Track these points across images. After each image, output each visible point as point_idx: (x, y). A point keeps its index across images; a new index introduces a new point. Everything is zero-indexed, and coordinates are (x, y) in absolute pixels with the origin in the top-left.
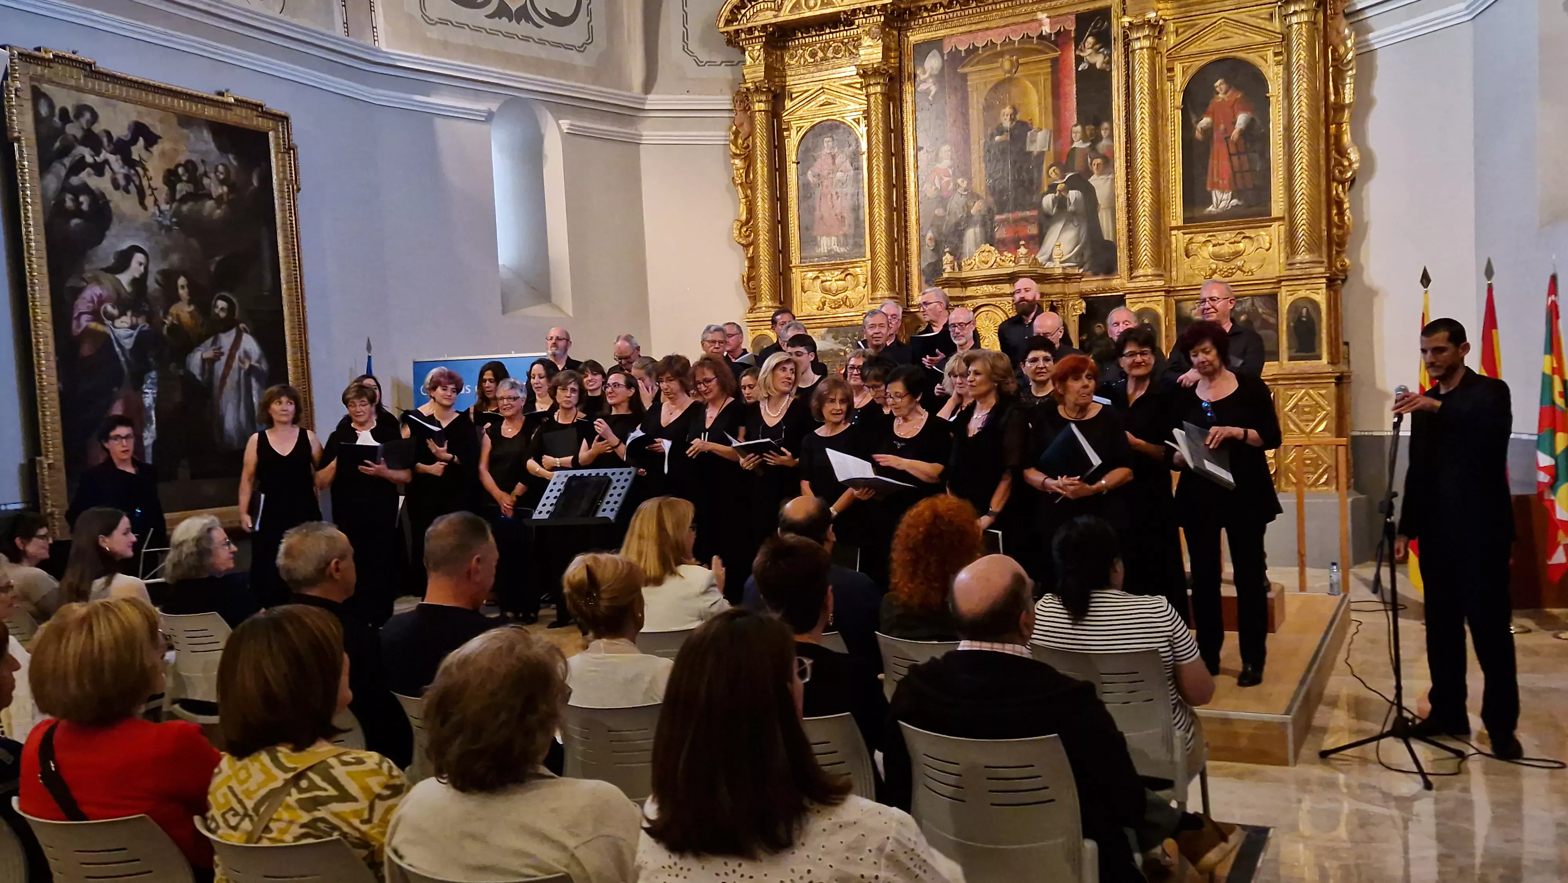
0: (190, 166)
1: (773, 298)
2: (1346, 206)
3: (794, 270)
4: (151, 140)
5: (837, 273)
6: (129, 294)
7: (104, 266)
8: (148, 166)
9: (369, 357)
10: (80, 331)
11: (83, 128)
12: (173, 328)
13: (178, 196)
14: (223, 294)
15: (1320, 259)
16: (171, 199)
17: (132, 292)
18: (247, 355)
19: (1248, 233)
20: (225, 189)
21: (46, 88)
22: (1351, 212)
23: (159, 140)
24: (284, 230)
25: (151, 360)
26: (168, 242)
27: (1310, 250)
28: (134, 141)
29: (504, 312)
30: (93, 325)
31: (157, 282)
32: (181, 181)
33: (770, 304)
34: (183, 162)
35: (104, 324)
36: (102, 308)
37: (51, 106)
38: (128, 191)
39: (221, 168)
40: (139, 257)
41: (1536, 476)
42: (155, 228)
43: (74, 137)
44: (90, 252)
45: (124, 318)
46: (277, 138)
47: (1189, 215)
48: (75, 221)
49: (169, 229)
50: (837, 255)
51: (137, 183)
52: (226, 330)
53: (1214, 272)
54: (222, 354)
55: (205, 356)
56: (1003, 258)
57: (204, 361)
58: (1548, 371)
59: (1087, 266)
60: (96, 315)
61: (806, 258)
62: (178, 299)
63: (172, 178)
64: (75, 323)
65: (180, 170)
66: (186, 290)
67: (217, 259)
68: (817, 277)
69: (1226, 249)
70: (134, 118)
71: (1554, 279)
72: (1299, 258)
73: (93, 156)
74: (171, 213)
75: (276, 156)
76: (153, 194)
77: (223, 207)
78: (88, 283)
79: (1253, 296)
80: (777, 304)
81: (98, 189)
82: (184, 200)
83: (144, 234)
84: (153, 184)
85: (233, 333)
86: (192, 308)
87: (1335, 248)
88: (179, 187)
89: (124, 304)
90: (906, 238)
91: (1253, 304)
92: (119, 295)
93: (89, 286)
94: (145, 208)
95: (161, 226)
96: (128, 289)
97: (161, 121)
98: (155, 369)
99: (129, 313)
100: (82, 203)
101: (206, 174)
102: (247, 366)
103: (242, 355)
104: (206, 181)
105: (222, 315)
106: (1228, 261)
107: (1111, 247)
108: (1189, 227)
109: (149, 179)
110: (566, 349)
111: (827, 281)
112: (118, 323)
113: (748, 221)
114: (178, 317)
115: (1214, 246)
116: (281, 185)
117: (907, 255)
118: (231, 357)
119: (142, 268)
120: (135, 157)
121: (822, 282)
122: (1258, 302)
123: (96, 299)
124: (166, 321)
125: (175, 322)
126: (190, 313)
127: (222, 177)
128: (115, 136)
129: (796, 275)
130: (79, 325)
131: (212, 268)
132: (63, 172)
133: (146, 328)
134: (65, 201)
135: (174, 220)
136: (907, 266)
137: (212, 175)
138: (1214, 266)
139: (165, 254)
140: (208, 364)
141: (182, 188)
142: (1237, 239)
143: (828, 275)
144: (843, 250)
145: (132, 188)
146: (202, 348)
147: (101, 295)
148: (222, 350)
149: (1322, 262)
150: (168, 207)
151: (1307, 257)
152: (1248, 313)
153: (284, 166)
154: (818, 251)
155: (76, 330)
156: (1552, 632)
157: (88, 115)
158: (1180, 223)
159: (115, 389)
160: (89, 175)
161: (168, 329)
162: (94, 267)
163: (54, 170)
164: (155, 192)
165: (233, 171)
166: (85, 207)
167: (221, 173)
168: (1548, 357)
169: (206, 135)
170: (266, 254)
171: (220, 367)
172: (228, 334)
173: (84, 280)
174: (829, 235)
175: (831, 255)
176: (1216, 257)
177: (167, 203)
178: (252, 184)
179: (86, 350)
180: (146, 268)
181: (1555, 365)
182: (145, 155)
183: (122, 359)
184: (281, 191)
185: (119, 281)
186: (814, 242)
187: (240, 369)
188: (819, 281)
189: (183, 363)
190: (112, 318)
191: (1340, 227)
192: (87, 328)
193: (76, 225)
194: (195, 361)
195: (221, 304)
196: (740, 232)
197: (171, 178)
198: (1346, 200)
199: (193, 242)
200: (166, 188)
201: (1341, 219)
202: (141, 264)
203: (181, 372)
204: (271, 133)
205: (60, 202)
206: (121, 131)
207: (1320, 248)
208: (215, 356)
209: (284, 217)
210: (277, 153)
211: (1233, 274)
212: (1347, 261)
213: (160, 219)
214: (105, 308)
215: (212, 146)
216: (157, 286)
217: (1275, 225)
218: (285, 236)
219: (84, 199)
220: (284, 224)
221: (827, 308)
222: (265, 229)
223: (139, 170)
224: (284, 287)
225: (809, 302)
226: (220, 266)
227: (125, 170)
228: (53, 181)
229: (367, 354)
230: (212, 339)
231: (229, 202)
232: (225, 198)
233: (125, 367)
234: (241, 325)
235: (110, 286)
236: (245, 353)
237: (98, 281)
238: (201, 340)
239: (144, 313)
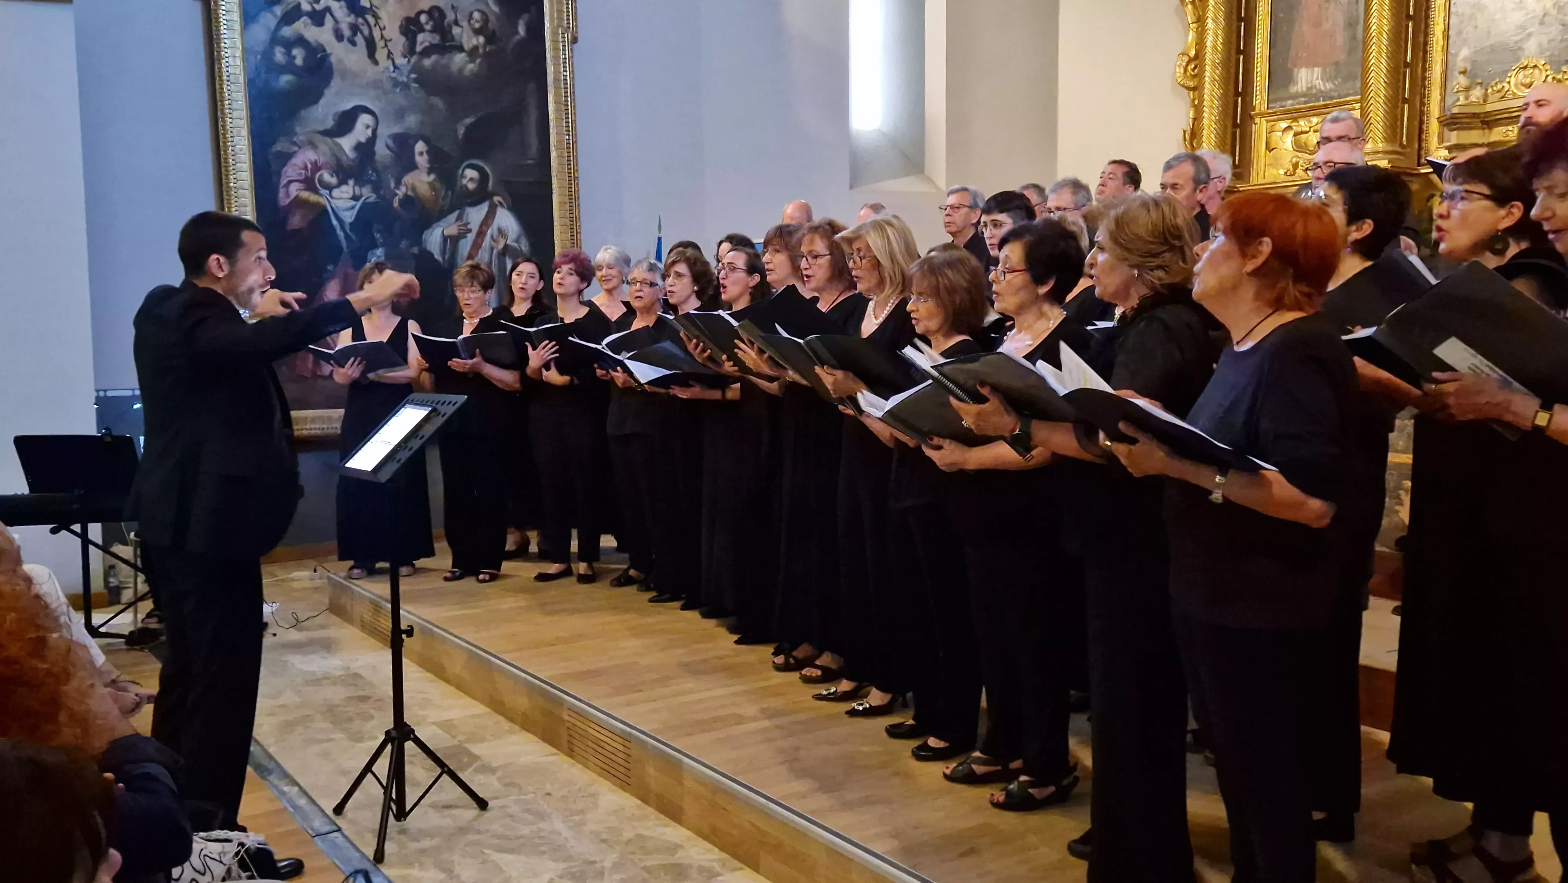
3: (1257, 120)
6: (353, 160)
7: (321, 128)
8: (382, 14)
9: (660, 239)
10: (287, 201)
12: (407, 201)
13: (419, 48)
14: (474, 162)
16: (410, 50)
17: (357, 158)
18: (501, 233)
20: (481, 39)
24: (557, 88)
25: (378, 236)
26: (402, 101)
29: (851, 187)
30: (305, 195)
31: (388, 147)
32: (422, 30)
34: (426, 9)
35: (321, 195)
36: (318, 175)
38: (353, 43)
39: (476, 15)
40: (365, 119)
42: (388, 85)
44: (303, 114)
45: (344, 188)
48: (286, 78)
49: (405, 86)
50: (1326, 95)
51: (366, 32)
52: (475, 203)
54: (470, 231)
55: (446, 233)
56: (1559, 76)
57: (445, 238)
60: (309, 184)
61: (1275, 101)
62: (413, 167)
63: (412, 27)
64: (282, 193)
65: (423, 18)
66: (426, 156)
67: (468, 121)
68: (1289, 128)
73: (311, 4)
74: (409, 68)
76: (386, 45)
77: (478, 61)
78: (300, 148)
81: (317, 42)
82: (427, 52)
83: (372, 93)
84: (387, 34)
85: (484, 208)
86: (432, 177)
88: (420, 37)
89: (344, 173)
90: (1425, 61)
92: (338, 160)
93: (301, 150)
94: (376, 63)
95: (396, 83)
96: (351, 155)
98: (382, 246)
99: (351, 182)
100: (294, 57)
101: (456, 23)
102: (501, 246)
103: (496, 233)
104: (456, 31)
105: (471, 186)
109: (382, 29)
111: (1302, 133)
112: (336, 193)
113: (1197, 57)
114: (414, 189)
116: (555, 33)
117: (1424, 86)
118: (481, 234)
119: (369, 132)
120: (365, 3)
121: (1295, 135)
123: (309, 166)
124: (397, 192)
125: (410, 193)
126: (430, 184)
127: (477, 25)
129: (1260, 127)
130: (288, 194)
131: (461, 131)
132: (273, 22)
133: (371, 200)
134: (274, 54)
135: (413, 76)
136: (1422, 104)
137: (465, 24)
139: (400, 114)
140: (451, 242)
141: (424, 39)
143: (1303, 125)
144: (1329, 86)
145: (359, 39)
146: (443, 223)
147: (316, 162)
148: (469, 227)
153: (560, 10)
154: (1293, 89)
155: (283, 200)
159: (330, 268)
160: (306, 25)
161: (400, 200)
162: (308, 129)
163: (261, 20)
164: (389, 44)
165: (492, 18)
166: (299, 61)
167: (477, 21)
170: (533, 115)
171: (465, 246)
172: (479, 207)
173: (295, 143)
174: (1311, 65)
175: (1310, 94)
177: (405, 57)
178: (517, 33)
179: (297, 220)
180: (374, 132)
183: (340, 233)
184: (555, 41)
185: (339, 146)
186: (1290, 76)
187: (492, 249)
188: (1291, 134)
189: (418, 241)
190: (330, 188)
192: (297, 197)
193: (287, 82)
194: (434, 239)
195: (471, 173)
196: (1186, 70)
199: (438, 102)
200: (403, 39)
202: (368, 127)
203: (415, 250)
205: (268, 54)
208: (459, 233)
209: (557, 72)
213: (394, 75)
214: (321, 176)
216: (388, 152)
218: (556, 95)
219: (299, 54)
220: (557, 80)
221: (1300, 172)
222: (532, 86)
223: (370, 18)
224: (553, 154)
225: (1275, 164)
226: (469, 129)
227: (351, 19)
228: (261, 32)
229: (657, 235)
230: (457, 213)
231: (486, 55)
232: (481, 50)
233: (344, 243)
234: (496, 199)
235: (328, 151)
236: (500, 231)
237: (312, 145)
238: (442, 215)
239: (370, 181)
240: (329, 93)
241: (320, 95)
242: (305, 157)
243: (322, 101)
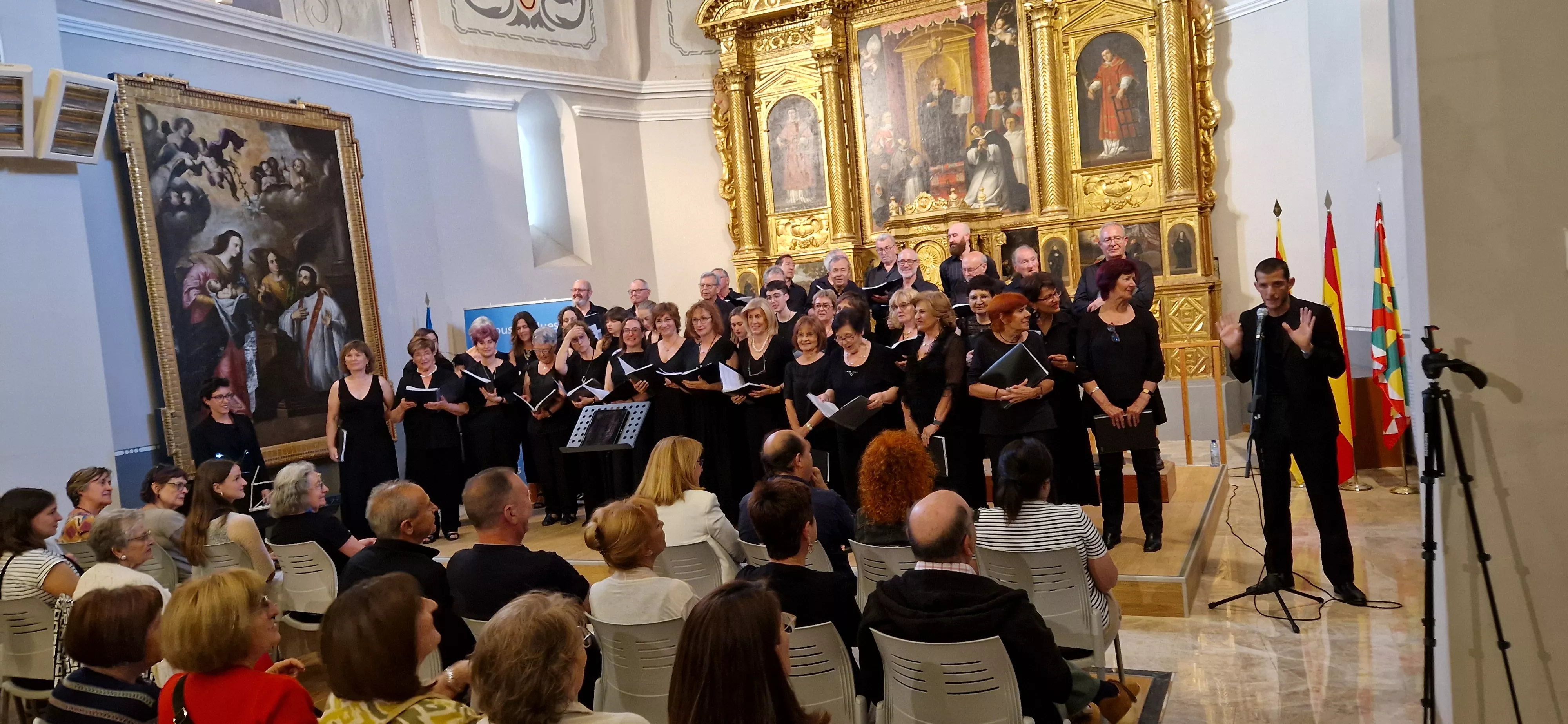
0: (272, 163)
1: (754, 242)
2: (1212, 148)
3: (769, 218)
4: (239, 143)
5: (805, 219)
6: (229, 270)
7: (207, 249)
8: (238, 165)
9: (428, 309)
10: (189, 303)
11: (182, 138)
12: (267, 296)
13: (264, 188)
14: (306, 265)
15: (1191, 192)
16: (259, 190)
17: (231, 268)
18: (328, 313)
19: (1134, 173)
20: (302, 179)
21: (149, 106)
22: (1216, 153)
23: (245, 143)
24: (352, 210)
25: (250, 323)
26: (257, 225)
27: (1184, 185)
28: (224, 145)
29: (535, 266)
30: (200, 297)
31: (251, 259)
32: (265, 175)
33: (751, 246)
34: (266, 160)
35: (211, 297)
36: (207, 283)
37: (154, 120)
38: (222, 187)
39: (297, 163)
40: (234, 240)
41: (1372, 365)
42: (246, 215)
43: (176, 145)
44: (194, 239)
45: (225, 290)
46: (342, 135)
47: (1086, 160)
48: (180, 214)
49: (258, 215)
50: (803, 205)
51: (229, 179)
52: (309, 294)
53: (1108, 206)
54: (308, 314)
55: (294, 317)
56: (938, 202)
57: (293, 320)
58: (1378, 281)
59: (1005, 205)
60: (202, 289)
61: (779, 208)
62: (267, 271)
64: (185, 297)
65: (264, 166)
66: (275, 264)
67: (300, 236)
68: (789, 223)
69: (1117, 187)
70: (224, 126)
71: (1380, 206)
72: (1175, 192)
73: (192, 160)
74: (258, 202)
75: (342, 150)
76: (243, 187)
77: (302, 194)
78: (194, 264)
79: (1140, 224)
80: (758, 247)
81: (197, 186)
82: (269, 190)
83: (238, 221)
84: (243, 179)
85: (315, 296)
86: (281, 278)
87: (1204, 182)
88: (264, 180)
89: (225, 279)
90: (859, 189)
91: (1140, 230)
92: (220, 271)
93: (195, 266)
94: (238, 200)
95: (252, 214)
96: (228, 266)
97: (246, 127)
98: (254, 330)
99: (229, 286)
100: (184, 199)
101: (285, 169)
102: (328, 323)
103: (324, 314)
104: (286, 174)
105: (306, 282)
106: (1118, 196)
107: (1024, 189)
108: (1087, 171)
109: (239, 176)
110: (588, 298)
111: (796, 225)
112: (220, 294)
113: (730, 180)
114: (270, 287)
115: (1107, 184)
116: (347, 173)
117: (860, 202)
118: (315, 316)
119: (238, 249)
120: (226, 158)
121: (793, 227)
122: (1144, 229)
123: (201, 277)
124: (260, 290)
125: (268, 290)
126: (280, 282)
127: (299, 170)
128: (209, 143)
129: (771, 221)
130: (189, 298)
131: (296, 244)
132: (168, 175)
133: (244, 297)
134: (170, 198)
135: (262, 207)
136: (861, 211)
137: (290, 169)
138: (1107, 201)
139: (256, 235)
140: (296, 322)
141: (266, 181)
142: (1125, 178)
143: (797, 221)
144: (808, 200)
145: (225, 183)
146: (291, 310)
147: (205, 273)
148: (307, 310)
149: (1194, 194)
150: (255, 197)
151: (1182, 191)
152: (1136, 238)
153: (349, 157)
154: (788, 202)
155: (187, 303)
156: (1389, 489)
157: (185, 126)
158: (1079, 167)
159: (222, 349)
160: (189, 175)
161: (262, 296)
162: (197, 250)
163: (159, 173)
164: (245, 186)
165: (307, 164)
166: (188, 202)
167: (298, 167)
168: (1378, 269)
169: (284, 136)
170: (339, 230)
171: (306, 324)
172: (311, 297)
173: (190, 261)
174: (796, 188)
175: (799, 205)
176: (1109, 193)
177: (255, 194)
178: (324, 174)
179: (197, 317)
180: (241, 249)
181: (1384, 276)
182: (234, 155)
183: (226, 323)
184: (348, 178)
185: (220, 261)
186: (785, 195)
187: (323, 325)
188: (790, 226)
189: (276, 324)
190: (216, 291)
191: (1206, 166)
192: (195, 300)
193: (182, 217)
194: (286, 321)
195: (305, 273)
196: (724, 189)
197: (257, 173)
198: (1211, 143)
199: (278, 224)
200: (253, 182)
201: (1208, 160)
202: (237, 245)
203: (275, 331)
204: (337, 132)
205: (167, 198)
206: (213, 137)
207: (1192, 183)
208: (302, 316)
209: (351, 199)
210: (342, 147)
211: (1123, 207)
212: (1214, 192)
213: (250, 207)
214: (210, 283)
215: (289, 144)
216: (251, 263)
217: (1155, 165)
218: (354, 215)
219: (186, 195)
220: (352, 204)
221: (798, 248)
222: (336, 210)
223: (230, 168)
224: (355, 256)
225: (783, 243)
226: (301, 242)
227: (219, 169)
228: (159, 183)
229: (426, 306)
230: (298, 302)
231: (306, 190)
232: (302, 186)
233: (229, 330)
234: (322, 289)
235: (212, 265)
236: (327, 312)
237: (202, 261)
238: (290, 304)
239: (242, 284)
240: (209, 223)
241: (203, 225)
242: (198, 270)
243: (205, 229)
